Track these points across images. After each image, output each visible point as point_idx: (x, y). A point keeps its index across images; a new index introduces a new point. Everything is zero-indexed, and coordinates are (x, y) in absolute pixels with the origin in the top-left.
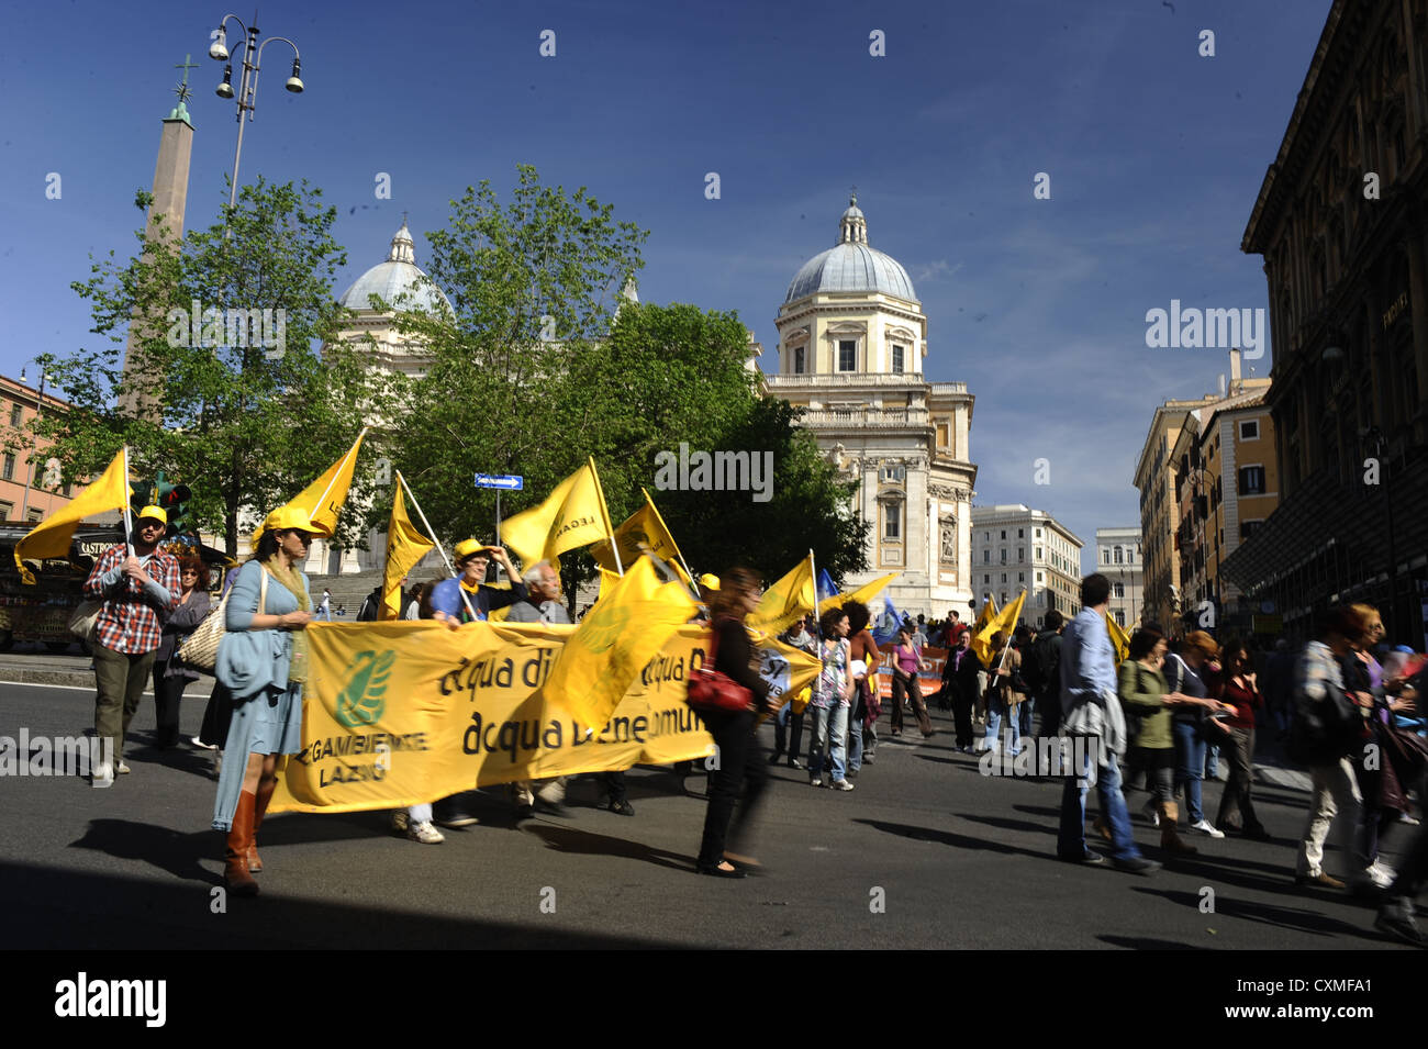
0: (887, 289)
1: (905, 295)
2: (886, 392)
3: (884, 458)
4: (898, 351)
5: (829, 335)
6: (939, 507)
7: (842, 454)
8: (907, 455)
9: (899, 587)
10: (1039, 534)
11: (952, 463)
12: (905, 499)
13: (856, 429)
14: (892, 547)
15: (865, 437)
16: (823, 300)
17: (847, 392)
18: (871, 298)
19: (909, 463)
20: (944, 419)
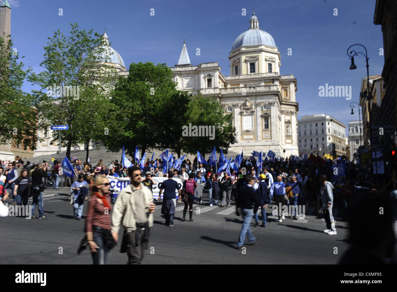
0: (265, 44)
1: (272, 46)
2: (266, 80)
3: (263, 102)
4: (270, 65)
5: (246, 61)
6: (285, 117)
7: (249, 102)
8: (271, 101)
9: (269, 145)
10: (329, 124)
11: (289, 102)
12: (270, 116)
13: (253, 93)
14: (267, 132)
15: (256, 96)
16: (243, 49)
17: (252, 80)
18: (260, 48)
19: (271, 103)
20: (286, 88)
